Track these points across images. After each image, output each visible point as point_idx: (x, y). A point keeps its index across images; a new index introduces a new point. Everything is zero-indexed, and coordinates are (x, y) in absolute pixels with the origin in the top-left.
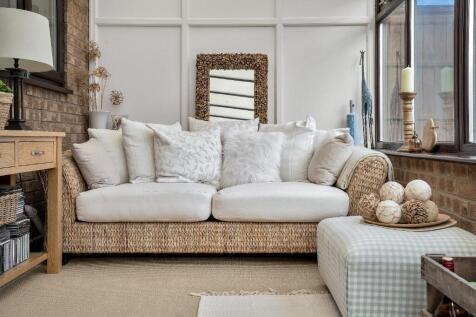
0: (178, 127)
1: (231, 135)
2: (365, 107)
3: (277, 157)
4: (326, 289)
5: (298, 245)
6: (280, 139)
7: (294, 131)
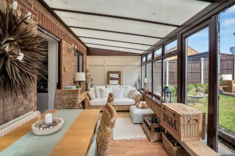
0: (104, 86)
1: (114, 89)
2: (139, 81)
3: (123, 93)
4: (131, 117)
5: (127, 109)
6: (124, 89)
7: (126, 88)
